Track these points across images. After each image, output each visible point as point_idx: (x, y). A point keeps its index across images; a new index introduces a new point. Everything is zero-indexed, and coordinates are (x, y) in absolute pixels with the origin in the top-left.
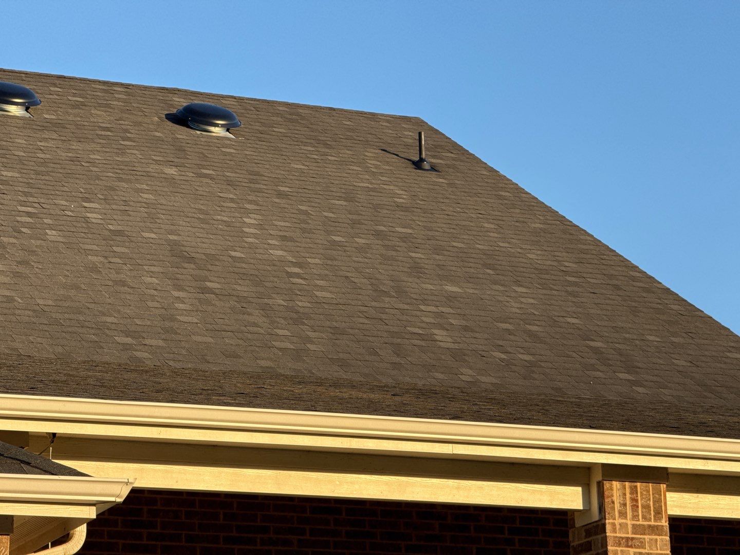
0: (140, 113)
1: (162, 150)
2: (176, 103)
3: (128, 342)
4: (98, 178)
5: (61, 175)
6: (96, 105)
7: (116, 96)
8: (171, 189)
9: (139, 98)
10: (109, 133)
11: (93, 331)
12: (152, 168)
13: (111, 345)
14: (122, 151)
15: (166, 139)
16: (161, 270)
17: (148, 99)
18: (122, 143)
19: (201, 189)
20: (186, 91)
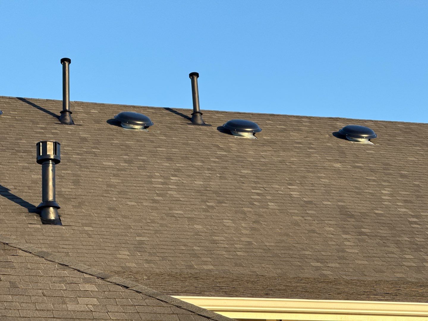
0: (318, 133)
1: (332, 154)
2: (338, 126)
3: (319, 266)
4: (296, 171)
5: (275, 171)
6: (293, 129)
7: (304, 124)
8: (338, 176)
9: (317, 124)
10: (301, 146)
11: (298, 260)
12: (327, 164)
13: (308, 267)
14: (309, 155)
15: (333, 147)
16: (335, 223)
17: (322, 125)
18: (309, 150)
19: (355, 175)
20: (344, 119)
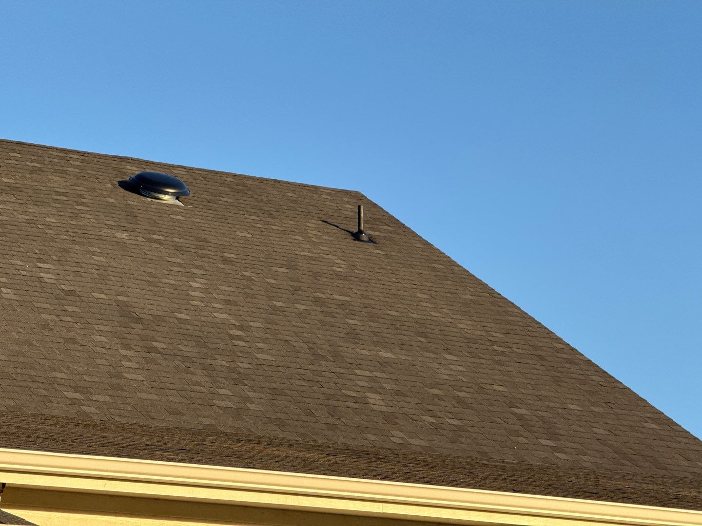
0: (94, 180)
1: (114, 216)
2: (129, 171)
3: (77, 397)
4: (53, 240)
5: (17, 236)
6: (52, 170)
7: (72, 162)
8: (122, 252)
9: (93, 166)
10: (65, 198)
11: (43, 386)
12: (105, 232)
13: (59, 399)
14: (76, 215)
15: (118, 205)
16: (110, 329)
17: (102, 167)
18: (76, 207)
19: (150, 253)
20: (138, 160)
